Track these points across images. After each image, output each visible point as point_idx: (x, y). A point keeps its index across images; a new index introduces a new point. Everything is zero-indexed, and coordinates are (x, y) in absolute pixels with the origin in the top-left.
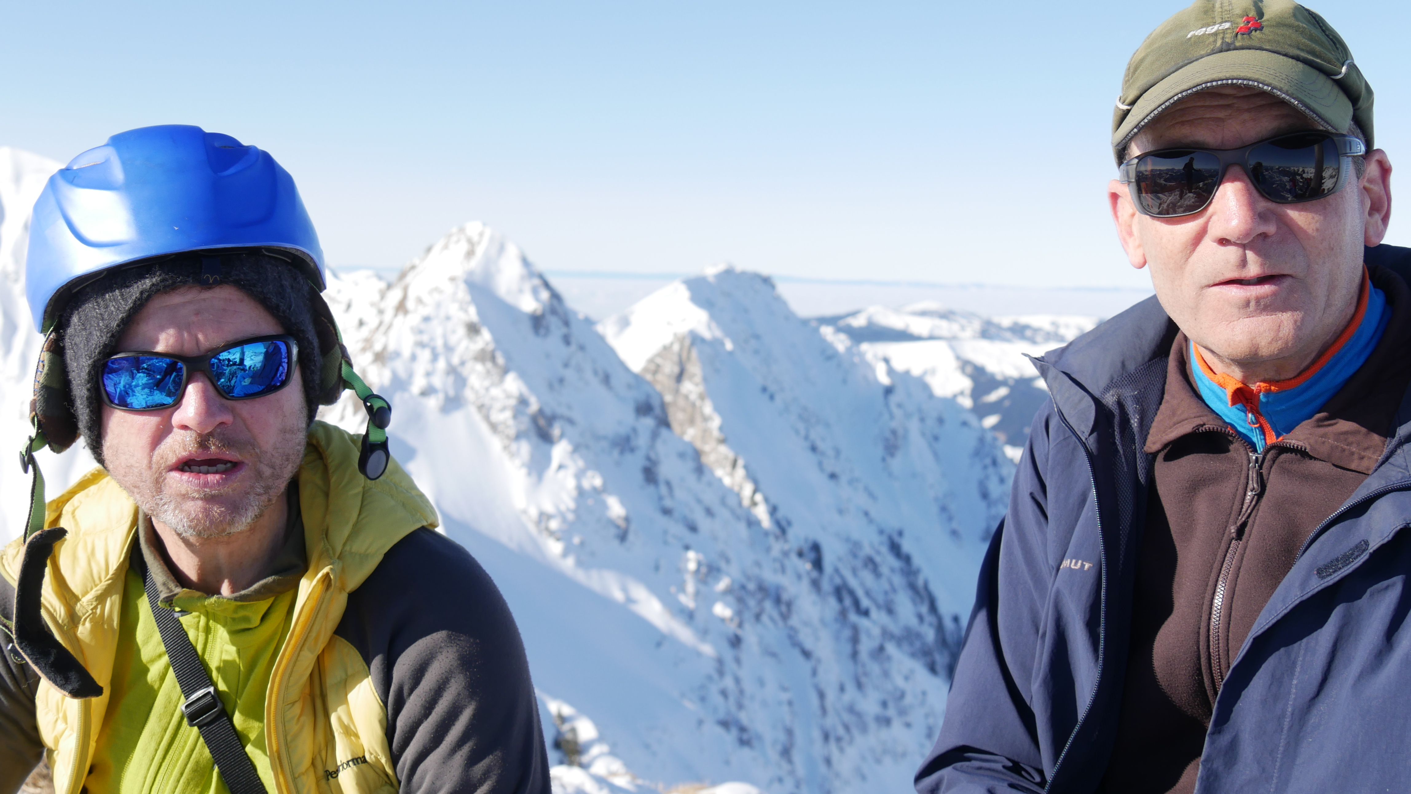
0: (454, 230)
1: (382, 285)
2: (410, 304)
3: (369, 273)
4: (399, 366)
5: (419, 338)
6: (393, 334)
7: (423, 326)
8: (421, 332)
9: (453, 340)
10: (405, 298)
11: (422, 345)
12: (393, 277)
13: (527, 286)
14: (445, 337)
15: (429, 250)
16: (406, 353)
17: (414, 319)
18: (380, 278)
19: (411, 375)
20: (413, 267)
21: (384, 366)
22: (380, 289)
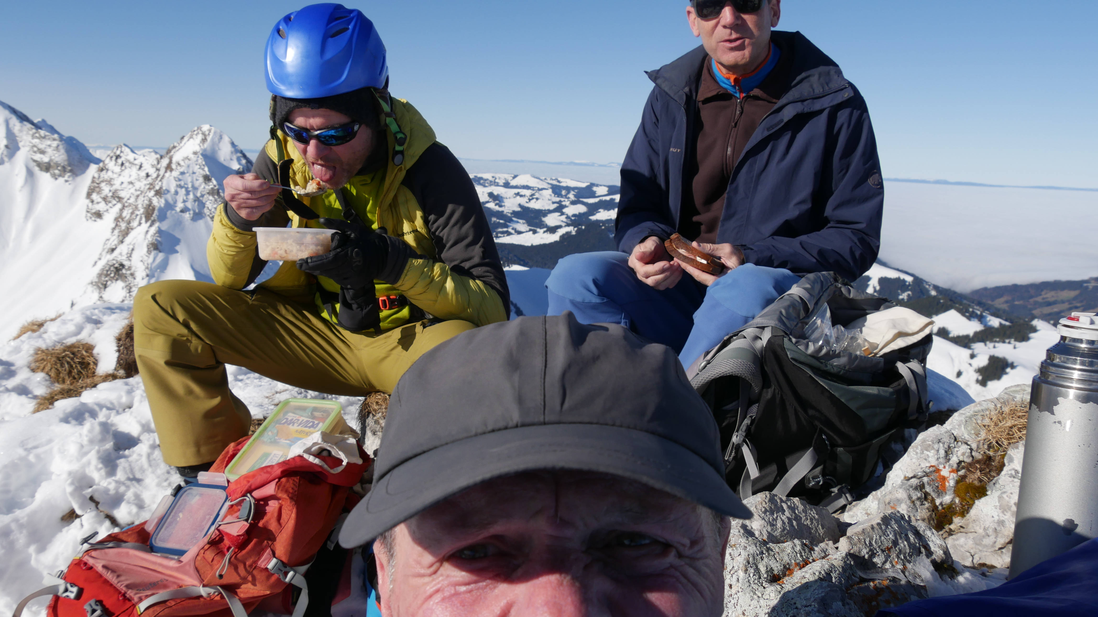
0: (196, 128)
1: (158, 156)
2: (174, 166)
3: (151, 150)
4: (169, 197)
5: (178, 183)
6: (165, 181)
7: (180, 177)
8: (180, 180)
9: (197, 184)
10: (170, 162)
11: (181, 187)
12: (163, 152)
13: (234, 157)
14: (192, 182)
15: (183, 138)
16: (173, 190)
17: (175, 174)
18: (156, 153)
19: (175, 202)
20: (174, 147)
21: (161, 197)
22: (157, 158)
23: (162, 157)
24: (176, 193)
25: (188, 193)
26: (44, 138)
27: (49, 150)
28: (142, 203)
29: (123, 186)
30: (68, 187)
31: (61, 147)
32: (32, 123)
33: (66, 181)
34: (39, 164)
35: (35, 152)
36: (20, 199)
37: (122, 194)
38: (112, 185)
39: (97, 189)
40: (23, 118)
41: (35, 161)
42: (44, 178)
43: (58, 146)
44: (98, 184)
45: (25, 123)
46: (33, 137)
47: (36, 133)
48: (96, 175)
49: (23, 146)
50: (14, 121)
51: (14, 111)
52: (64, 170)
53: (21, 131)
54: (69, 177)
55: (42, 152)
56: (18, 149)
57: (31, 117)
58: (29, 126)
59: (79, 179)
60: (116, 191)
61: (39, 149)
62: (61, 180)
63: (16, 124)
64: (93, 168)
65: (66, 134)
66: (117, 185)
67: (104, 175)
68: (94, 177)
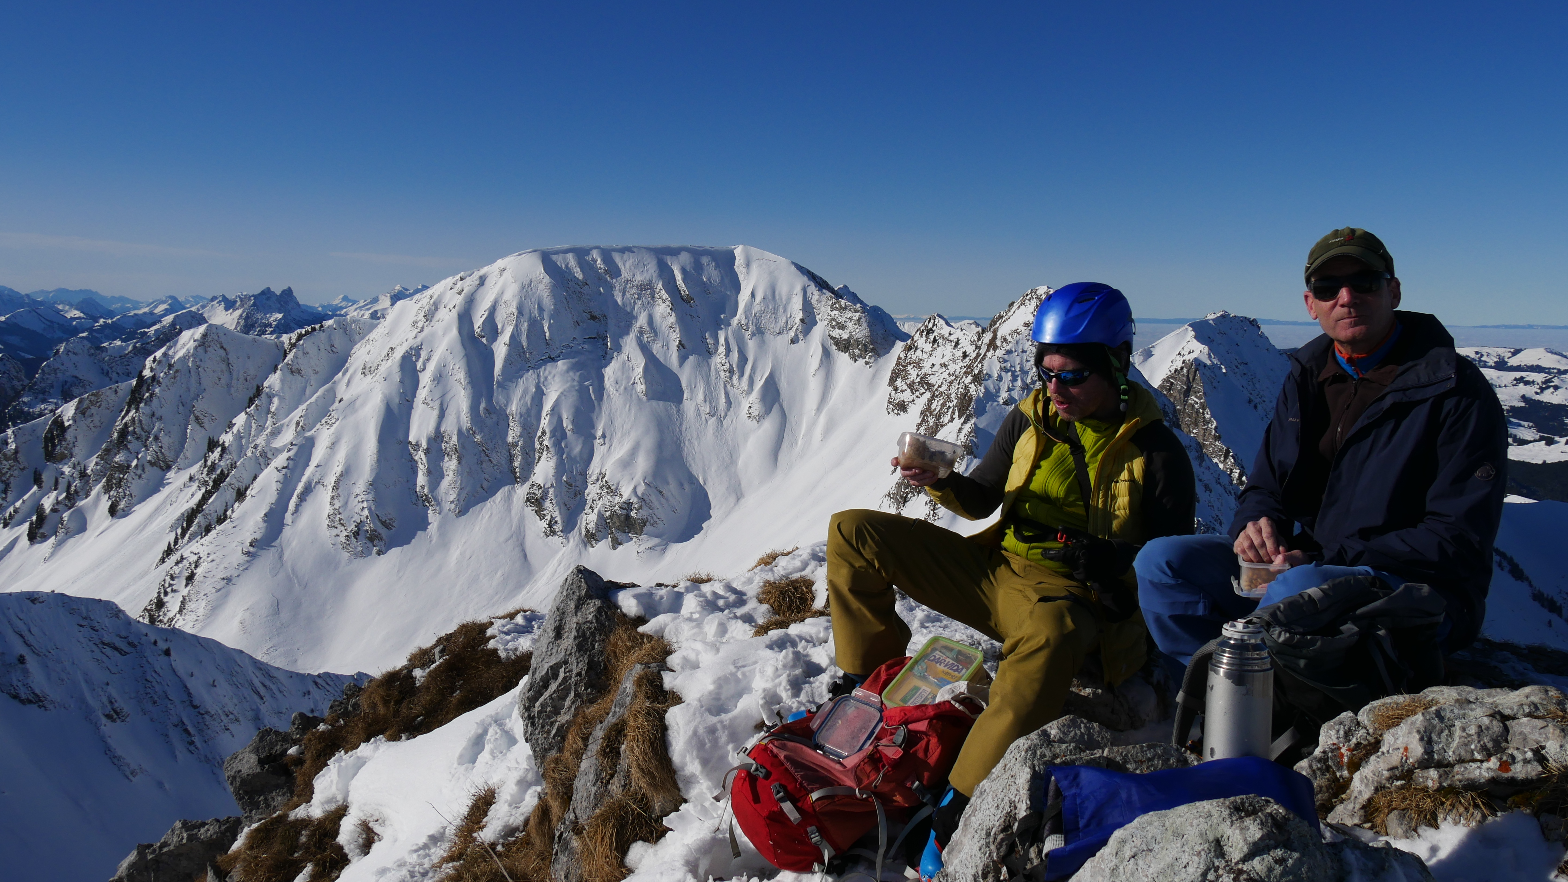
0: (1029, 291)
1: (980, 329)
2: (998, 343)
3: (971, 321)
6: (985, 362)
8: (1005, 361)
10: (995, 337)
11: (1006, 370)
12: (986, 324)
15: (1012, 305)
17: (1000, 353)
18: (977, 325)
20: (1001, 317)
21: (980, 384)
22: (978, 332)
23: (984, 331)
24: (1000, 378)
25: (1014, 379)
26: (845, 309)
27: (850, 324)
28: (956, 390)
29: (934, 369)
30: (869, 371)
31: (863, 320)
32: (832, 291)
33: (867, 363)
34: (837, 342)
35: (833, 327)
36: (814, 385)
37: (933, 380)
38: (920, 368)
39: (903, 374)
40: (822, 285)
41: (832, 338)
42: (842, 359)
43: (860, 318)
44: (903, 366)
45: (824, 291)
46: (833, 308)
47: (835, 303)
48: (902, 356)
49: (821, 320)
50: (813, 289)
51: (813, 277)
52: (865, 350)
53: (819, 301)
54: (870, 358)
55: (842, 327)
56: (815, 323)
57: (831, 283)
58: (829, 294)
59: (882, 360)
60: (925, 375)
61: (838, 323)
62: (861, 361)
63: (814, 292)
64: (899, 346)
65: (870, 303)
66: (926, 369)
67: (913, 356)
68: (899, 358)
